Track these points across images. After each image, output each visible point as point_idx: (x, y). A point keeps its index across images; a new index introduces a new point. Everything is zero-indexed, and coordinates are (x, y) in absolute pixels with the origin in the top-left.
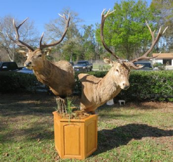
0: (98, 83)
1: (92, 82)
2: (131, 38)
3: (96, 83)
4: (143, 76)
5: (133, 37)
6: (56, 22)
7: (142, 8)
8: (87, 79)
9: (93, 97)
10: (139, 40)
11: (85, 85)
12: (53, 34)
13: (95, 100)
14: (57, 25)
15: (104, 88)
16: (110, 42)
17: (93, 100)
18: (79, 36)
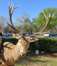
0: (12, 49)
1: (9, 48)
2: (51, 23)
3: (11, 49)
4: (53, 40)
5: (51, 22)
6: (20, 17)
7: (55, 11)
8: (7, 46)
9: (8, 58)
10: (54, 24)
11: (5, 50)
12: (18, 22)
13: (10, 59)
14: (20, 19)
15: (14, 52)
16: (42, 24)
17: (8, 59)
18: (30, 22)
